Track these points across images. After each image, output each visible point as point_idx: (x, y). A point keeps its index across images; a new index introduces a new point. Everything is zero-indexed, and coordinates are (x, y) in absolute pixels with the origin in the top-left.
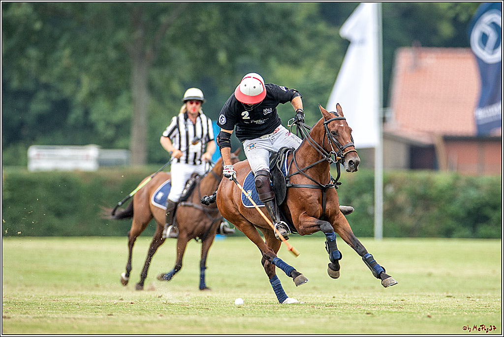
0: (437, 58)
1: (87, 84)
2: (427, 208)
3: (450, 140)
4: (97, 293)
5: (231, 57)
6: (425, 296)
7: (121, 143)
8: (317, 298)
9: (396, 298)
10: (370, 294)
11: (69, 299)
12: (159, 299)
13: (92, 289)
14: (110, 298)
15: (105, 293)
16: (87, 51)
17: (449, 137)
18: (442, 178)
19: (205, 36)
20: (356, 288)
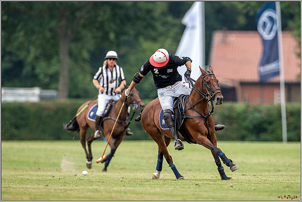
0: (236, 37)
1: (33, 52)
2: (231, 124)
3: (244, 84)
4: (40, 173)
5: (117, 36)
6: (229, 174)
7: (53, 86)
8: (167, 176)
9: (212, 176)
10: (198, 174)
11: (23, 176)
12: (75, 176)
13: (36, 171)
14: (47, 176)
15: (44, 173)
16: (33, 33)
17: (243, 83)
18: (239, 106)
19: (102, 24)
20: (190, 170)
